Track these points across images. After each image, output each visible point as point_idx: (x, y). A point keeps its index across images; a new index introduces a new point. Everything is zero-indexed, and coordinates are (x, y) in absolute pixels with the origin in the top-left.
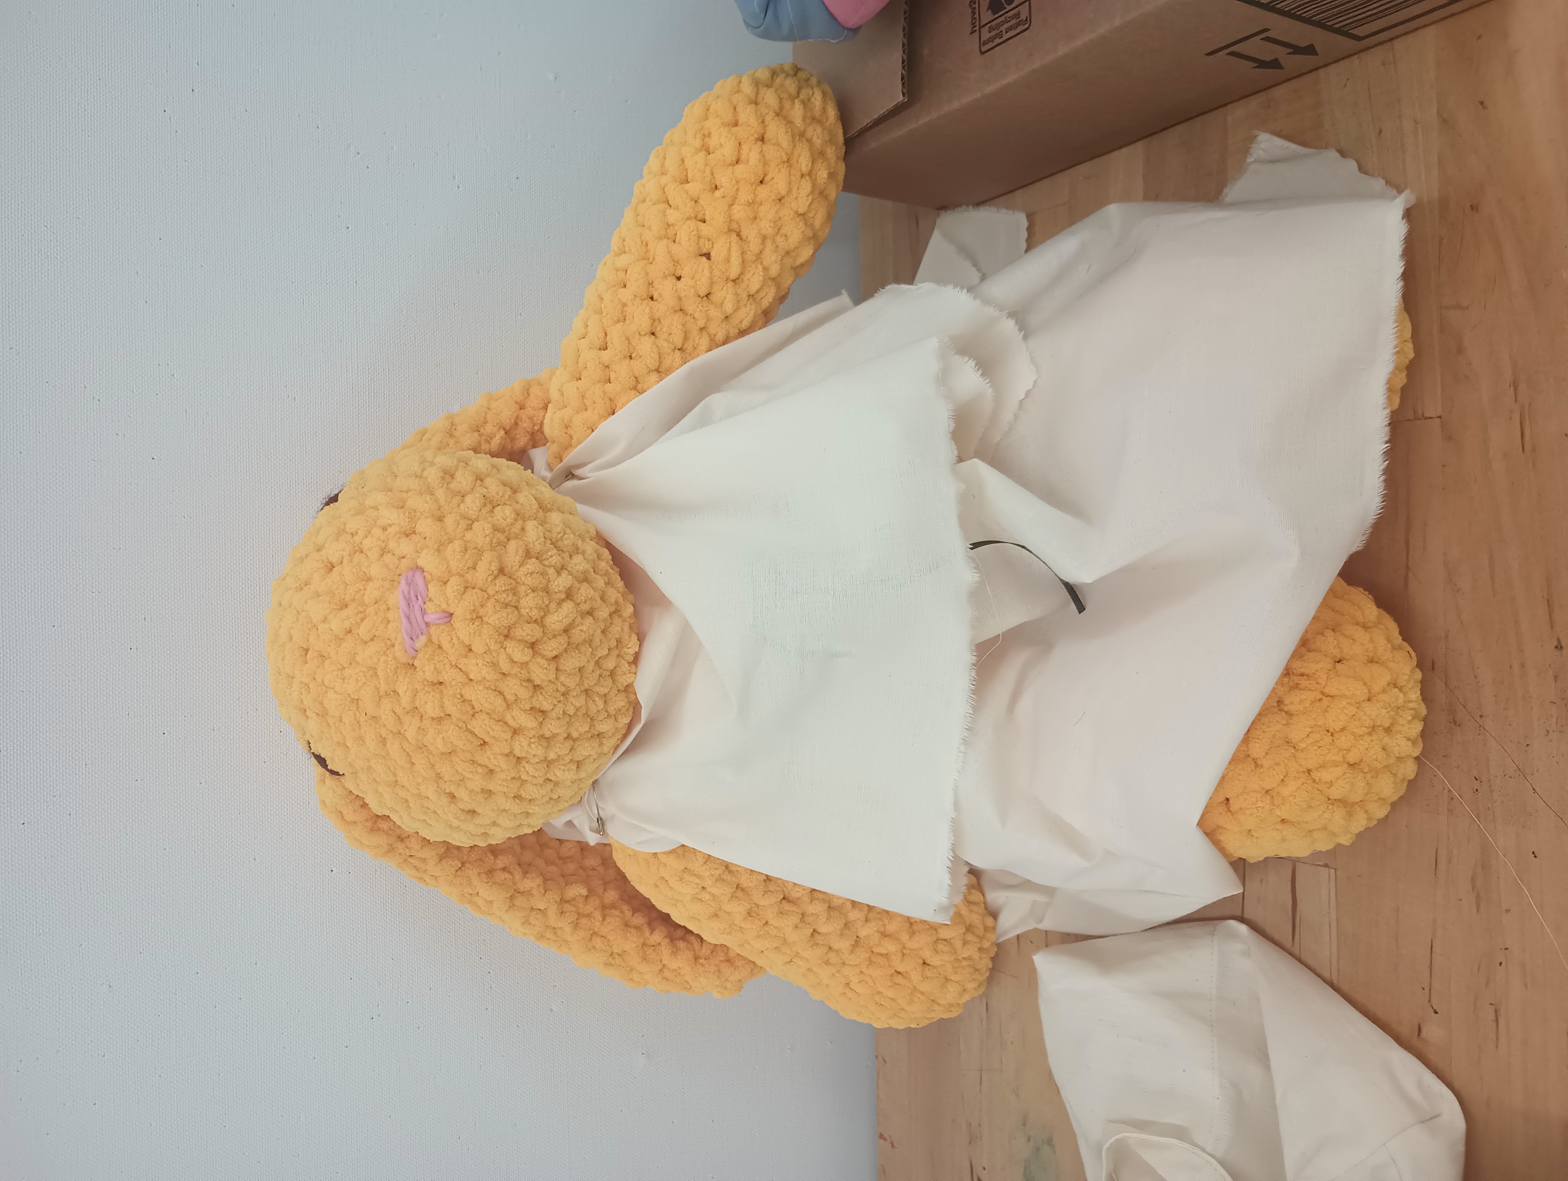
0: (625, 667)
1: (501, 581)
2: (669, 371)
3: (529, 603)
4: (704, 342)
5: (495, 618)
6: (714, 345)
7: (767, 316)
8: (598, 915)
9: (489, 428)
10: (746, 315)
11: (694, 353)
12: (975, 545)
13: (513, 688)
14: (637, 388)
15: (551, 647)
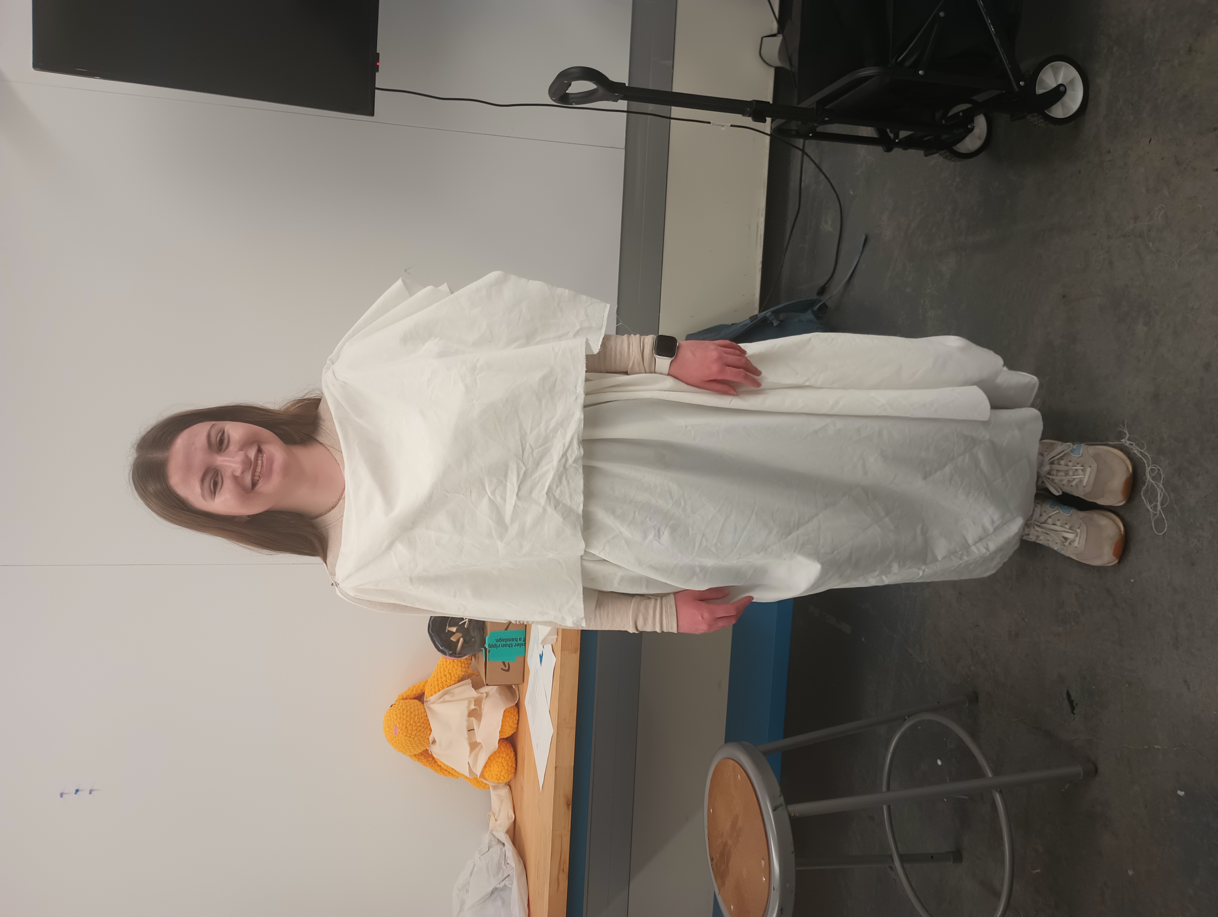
0: (427, 735)
1: (406, 729)
2: (440, 691)
3: (409, 732)
4: (446, 686)
5: (405, 734)
6: (447, 687)
7: (459, 681)
8: (434, 763)
9: (418, 690)
10: (453, 683)
11: (445, 688)
12: (469, 731)
13: (407, 741)
14: (435, 693)
15: (412, 737)
